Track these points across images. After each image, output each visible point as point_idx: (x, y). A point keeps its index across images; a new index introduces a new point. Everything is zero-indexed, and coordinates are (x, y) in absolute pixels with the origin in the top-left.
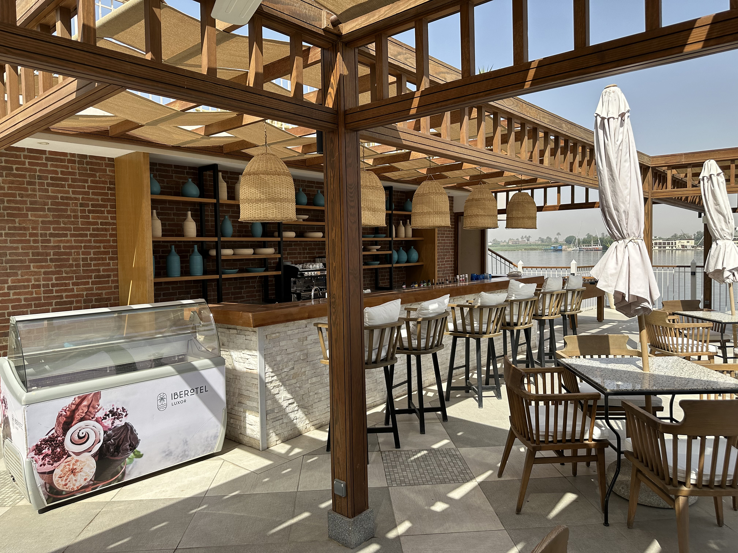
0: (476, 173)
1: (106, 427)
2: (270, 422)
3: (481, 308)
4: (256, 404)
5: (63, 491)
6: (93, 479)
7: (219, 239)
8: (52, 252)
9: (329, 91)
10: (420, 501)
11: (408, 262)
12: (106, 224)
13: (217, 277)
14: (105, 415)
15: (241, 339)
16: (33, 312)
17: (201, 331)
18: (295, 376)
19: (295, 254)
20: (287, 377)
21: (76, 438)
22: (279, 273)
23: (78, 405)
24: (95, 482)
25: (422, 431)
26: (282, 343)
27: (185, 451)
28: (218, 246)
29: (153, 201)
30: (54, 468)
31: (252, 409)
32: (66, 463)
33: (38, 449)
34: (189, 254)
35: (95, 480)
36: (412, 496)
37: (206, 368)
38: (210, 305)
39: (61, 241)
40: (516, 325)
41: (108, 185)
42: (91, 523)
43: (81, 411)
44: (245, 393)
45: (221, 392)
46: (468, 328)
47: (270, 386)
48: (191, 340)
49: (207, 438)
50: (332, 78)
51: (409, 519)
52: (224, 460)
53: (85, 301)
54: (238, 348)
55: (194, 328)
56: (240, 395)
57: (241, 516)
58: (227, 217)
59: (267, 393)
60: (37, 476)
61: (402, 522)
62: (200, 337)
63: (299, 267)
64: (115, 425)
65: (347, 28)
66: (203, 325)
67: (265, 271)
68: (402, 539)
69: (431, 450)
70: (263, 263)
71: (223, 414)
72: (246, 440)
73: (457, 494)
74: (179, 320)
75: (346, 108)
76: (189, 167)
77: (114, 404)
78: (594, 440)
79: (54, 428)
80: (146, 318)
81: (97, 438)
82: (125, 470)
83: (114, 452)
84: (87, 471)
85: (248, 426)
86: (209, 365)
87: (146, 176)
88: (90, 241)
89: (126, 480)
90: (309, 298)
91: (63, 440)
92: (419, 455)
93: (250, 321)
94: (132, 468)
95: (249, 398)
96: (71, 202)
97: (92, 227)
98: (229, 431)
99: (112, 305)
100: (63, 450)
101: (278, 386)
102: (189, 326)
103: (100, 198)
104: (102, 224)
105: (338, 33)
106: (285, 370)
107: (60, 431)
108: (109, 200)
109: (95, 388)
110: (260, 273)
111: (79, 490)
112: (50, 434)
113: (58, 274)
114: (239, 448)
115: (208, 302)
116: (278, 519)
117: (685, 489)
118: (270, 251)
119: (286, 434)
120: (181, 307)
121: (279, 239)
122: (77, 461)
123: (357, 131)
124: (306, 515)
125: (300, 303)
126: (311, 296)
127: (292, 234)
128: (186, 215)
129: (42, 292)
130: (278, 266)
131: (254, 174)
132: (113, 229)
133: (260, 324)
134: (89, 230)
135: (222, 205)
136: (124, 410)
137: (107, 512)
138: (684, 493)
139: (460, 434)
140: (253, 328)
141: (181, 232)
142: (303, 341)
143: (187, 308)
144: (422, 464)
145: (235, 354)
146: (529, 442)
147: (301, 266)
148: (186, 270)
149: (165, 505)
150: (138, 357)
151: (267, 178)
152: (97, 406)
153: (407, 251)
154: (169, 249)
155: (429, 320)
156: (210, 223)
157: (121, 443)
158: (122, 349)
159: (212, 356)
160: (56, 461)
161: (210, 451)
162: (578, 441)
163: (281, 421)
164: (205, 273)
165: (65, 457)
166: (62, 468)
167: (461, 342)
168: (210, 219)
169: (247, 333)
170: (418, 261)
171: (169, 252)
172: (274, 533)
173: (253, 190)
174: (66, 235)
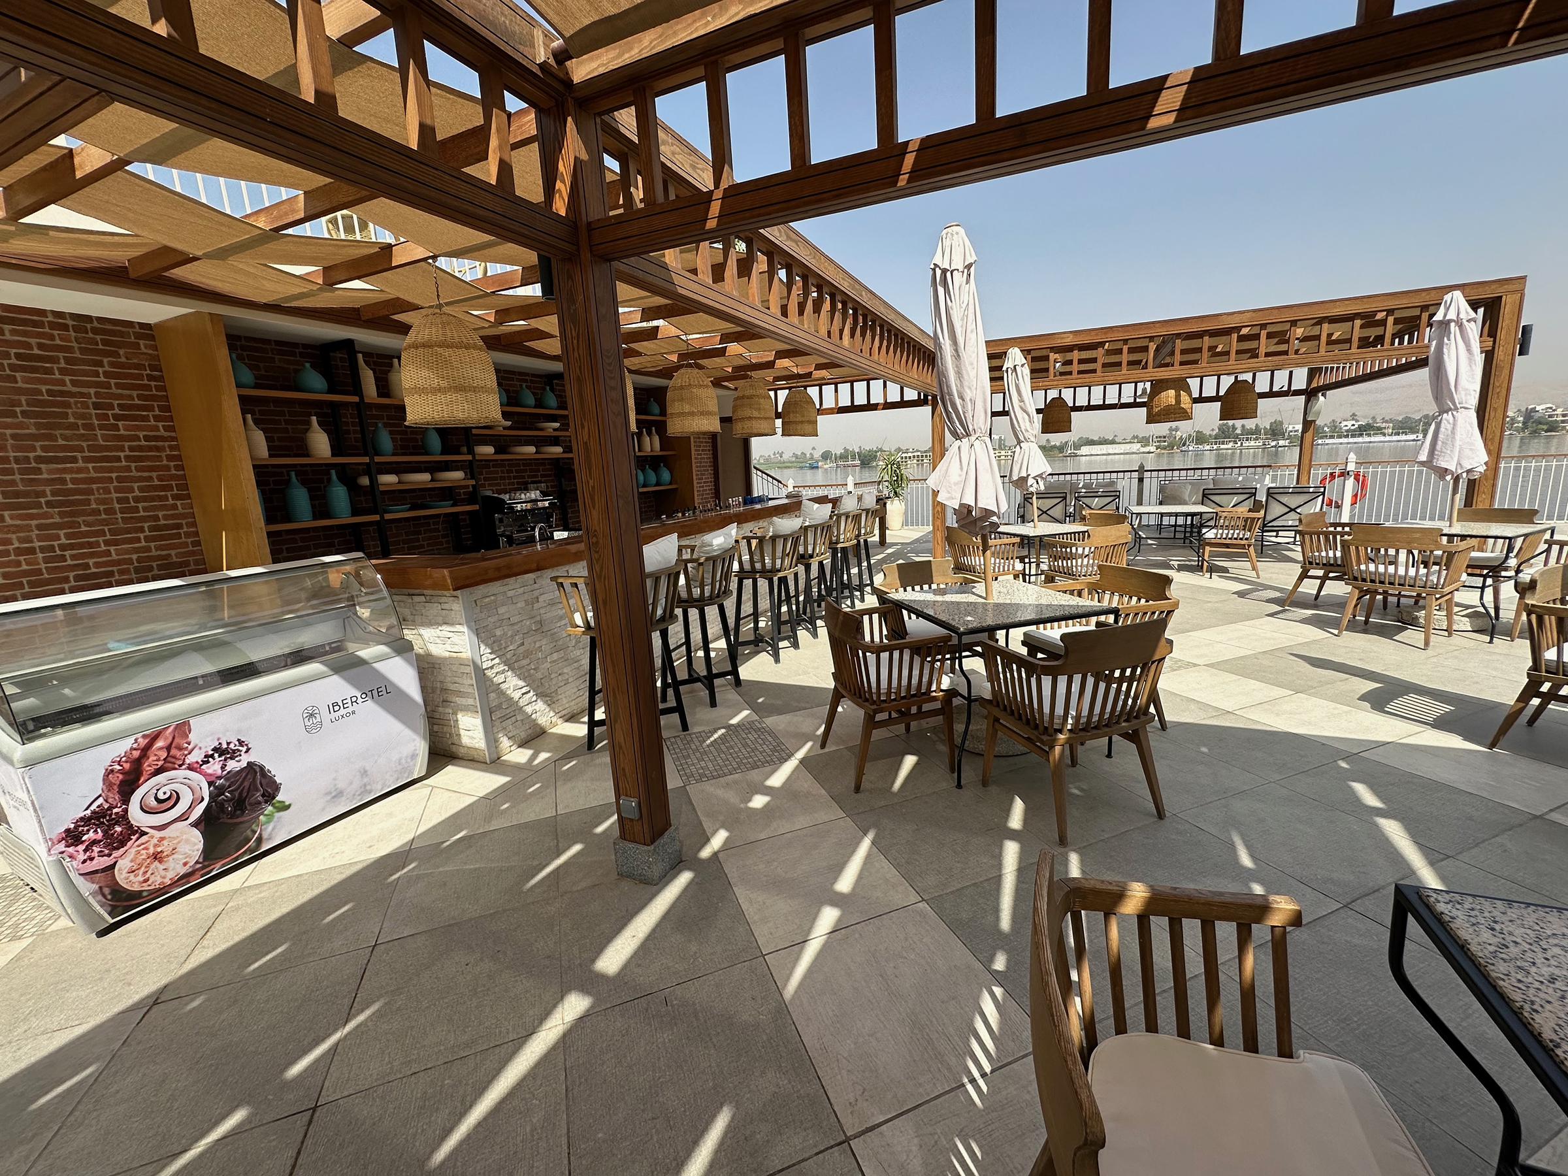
0: (741, 362)
1: (211, 775)
2: (497, 723)
3: (774, 539)
4: (474, 701)
5: (141, 891)
6: (201, 860)
7: (372, 459)
8: (48, 490)
9: (557, 188)
10: (732, 797)
11: (657, 484)
12: (156, 439)
13: (377, 517)
14: (206, 756)
15: (433, 609)
16: (26, 597)
17: (363, 603)
18: (528, 654)
19: (496, 479)
20: (514, 658)
21: (154, 803)
22: (476, 507)
23: (145, 751)
24: (206, 863)
25: (713, 704)
26: (502, 610)
27: (365, 785)
28: (373, 471)
29: (243, 399)
30: (114, 860)
31: (466, 709)
32: (139, 846)
33: (72, 837)
34: (322, 486)
35: (204, 861)
36: (720, 792)
37: (382, 658)
38: (374, 562)
39: (65, 470)
40: (811, 556)
41: (148, 372)
42: (209, 934)
43: (155, 758)
44: (452, 687)
45: (414, 692)
46: (758, 566)
47: (489, 673)
48: (348, 616)
49: (400, 759)
50: (561, 163)
51: (723, 826)
52: (433, 787)
53: (137, 570)
54: (431, 624)
55: (351, 598)
56: (444, 690)
57: (476, 869)
58: (380, 425)
59: (488, 683)
60: (80, 882)
61: (715, 832)
62: (363, 611)
63: (506, 497)
64: (228, 769)
65: (583, 69)
66: (366, 594)
67: (453, 505)
68: (720, 855)
69: (729, 727)
70: (448, 493)
71: (421, 723)
72: (462, 752)
73: (777, 780)
74: (322, 588)
75: (590, 220)
76: (303, 345)
77: (220, 736)
78: (942, 691)
79: (100, 796)
80: (259, 589)
81: (198, 795)
82: (260, 834)
83: (235, 811)
84: (187, 851)
85: (462, 732)
86: (387, 654)
87: (222, 356)
88: (128, 469)
89: (264, 848)
90: (532, 539)
91: (126, 811)
92: (716, 736)
93: (446, 581)
94: (273, 829)
95: (459, 694)
96: (72, 400)
97: (126, 444)
98: (434, 743)
99: (192, 573)
100: (129, 826)
101: (503, 672)
102: (341, 596)
103: (135, 393)
104: (147, 438)
105: (565, 78)
106: (511, 648)
107: (115, 798)
108: (154, 398)
109: (177, 716)
110: (446, 509)
111: (174, 884)
112: (93, 807)
113: (71, 528)
114: (452, 765)
115: (370, 556)
116: (536, 863)
117: (1062, 737)
118: (458, 475)
119: (523, 735)
120: (322, 568)
121: (470, 457)
122: (162, 839)
123: (610, 261)
124: (577, 848)
125: (513, 550)
126: (534, 536)
127: (490, 450)
128: (309, 423)
129: (41, 561)
130: (472, 498)
131: (424, 346)
132: (171, 448)
133: (461, 585)
134: (122, 449)
135: (370, 406)
136: (241, 743)
137: (237, 909)
138: (1061, 742)
139: (760, 700)
140: (452, 592)
141: (303, 449)
142: (533, 604)
143: (334, 569)
144: (723, 747)
145: (428, 633)
146: (866, 704)
147: (507, 496)
148: (322, 509)
149: (343, 876)
150: (255, 653)
151: (447, 352)
152: (186, 745)
153: (656, 469)
154: (286, 478)
155: (713, 560)
156: (352, 436)
157: (244, 795)
158: (225, 644)
159: (388, 640)
160: (117, 848)
161: (408, 777)
162: (924, 694)
163: (514, 718)
164: (355, 513)
165: (134, 838)
166: (132, 856)
167: (748, 583)
168: (351, 428)
169: (443, 599)
170: (670, 484)
171: (288, 482)
172: (535, 885)
173: (425, 373)
174: (74, 460)
